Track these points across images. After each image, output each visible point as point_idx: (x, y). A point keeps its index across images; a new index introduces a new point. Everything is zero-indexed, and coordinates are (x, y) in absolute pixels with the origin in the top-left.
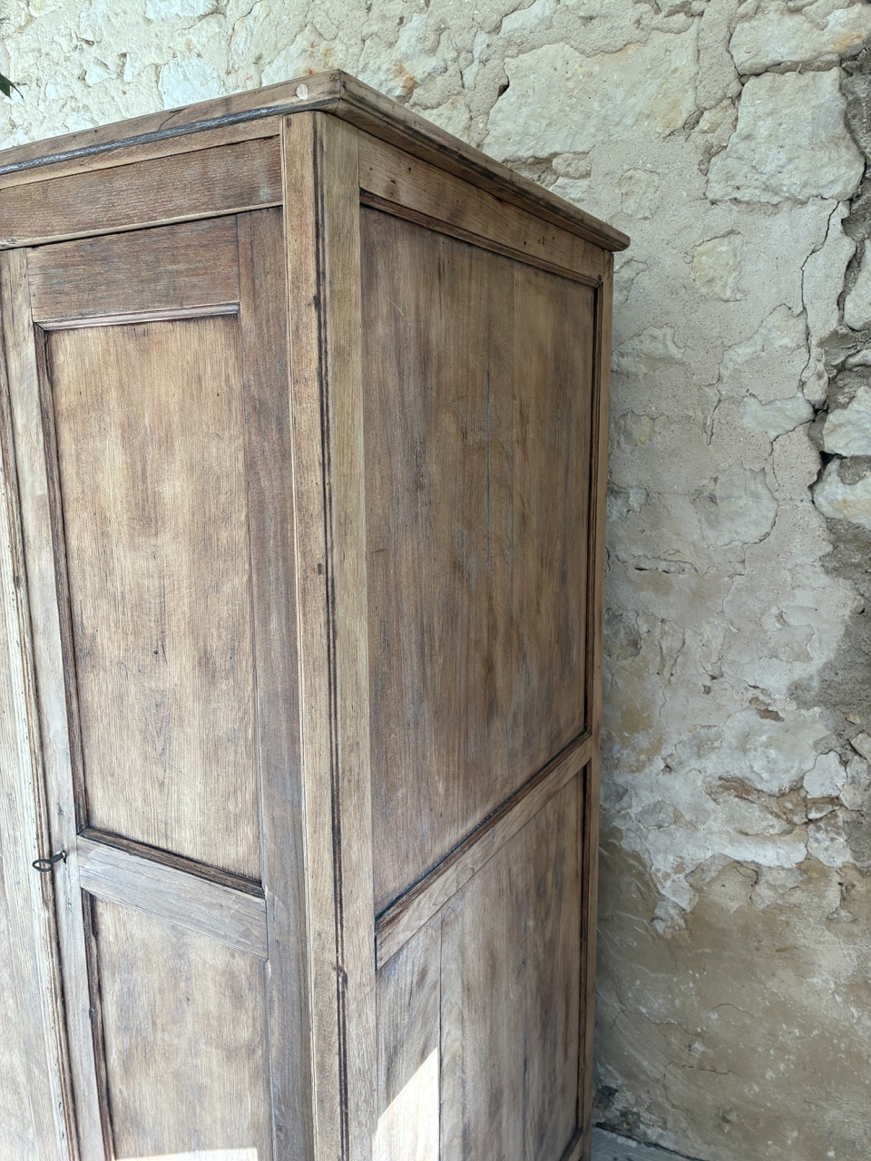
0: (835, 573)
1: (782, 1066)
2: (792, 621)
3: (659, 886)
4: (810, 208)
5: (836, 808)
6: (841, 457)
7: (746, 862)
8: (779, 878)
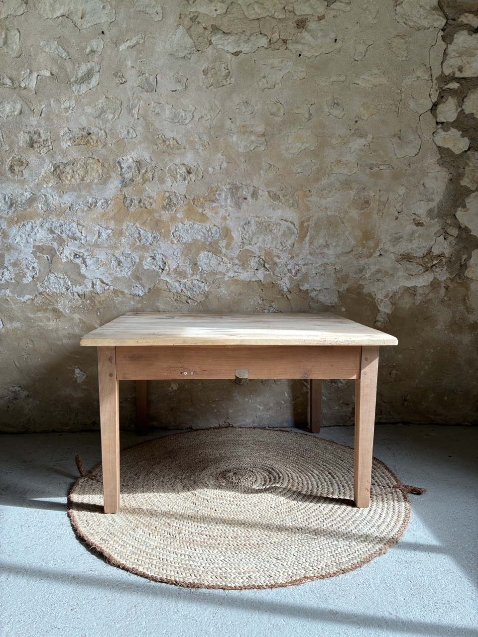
0: (442, 166)
1: (427, 368)
2: (427, 186)
3: (378, 306)
4: (431, 30)
5: (442, 258)
6: (442, 123)
7: (412, 287)
8: (423, 291)
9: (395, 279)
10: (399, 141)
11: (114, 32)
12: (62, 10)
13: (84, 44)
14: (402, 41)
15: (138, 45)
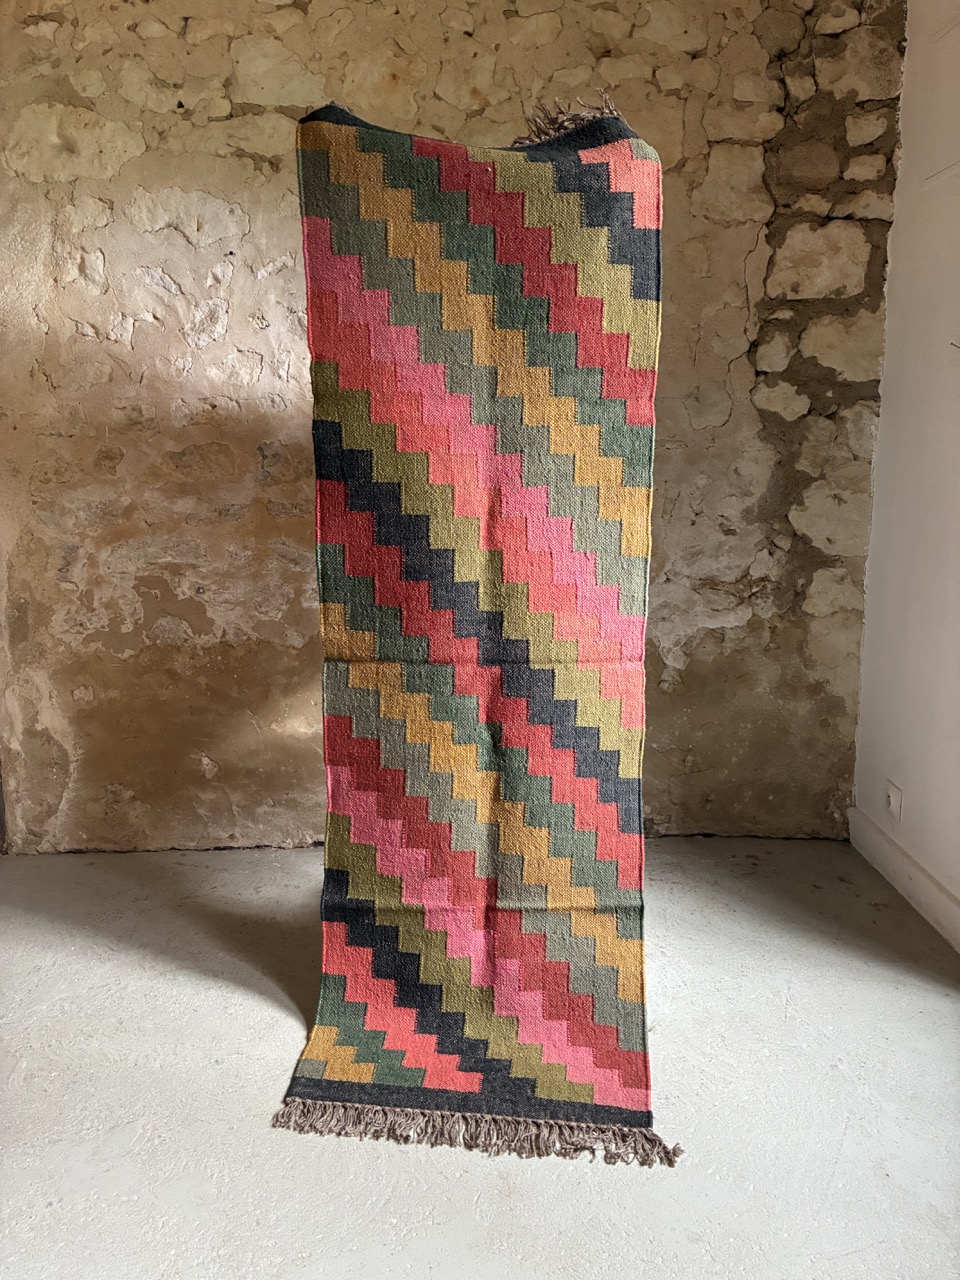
0: (766, 440)
1: (741, 752)
2: (742, 471)
3: (665, 659)
4: (747, 225)
5: (767, 582)
6: (766, 373)
7: (717, 628)
8: (736, 634)
9: (690, 617)
10: (697, 403)
11: (248, 249)
12: (167, 219)
13: (203, 271)
14: (701, 246)
15: (285, 270)
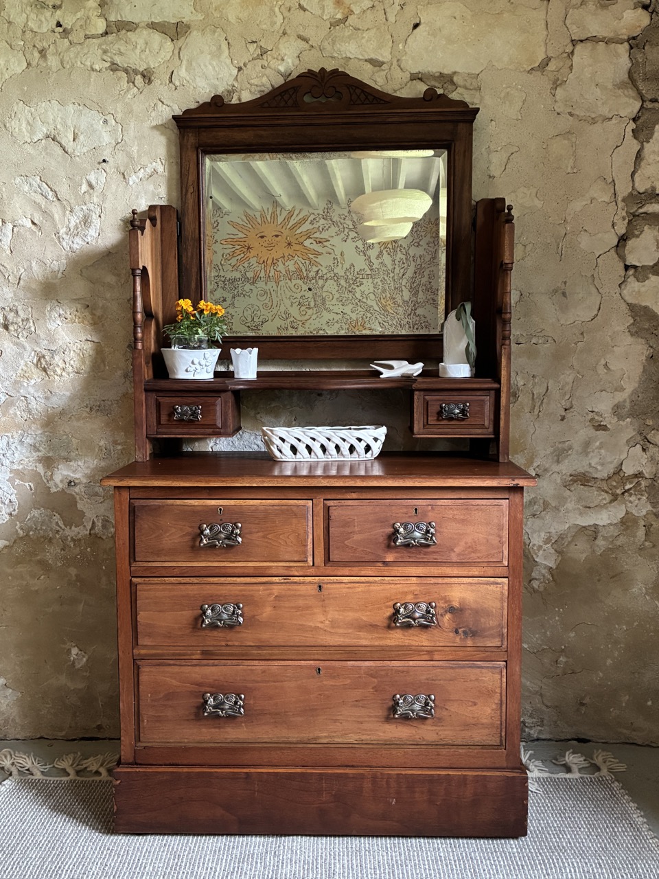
0: (636, 335)
1: (616, 654)
2: (611, 367)
3: (534, 556)
4: (614, 121)
5: (640, 479)
6: (635, 267)
7: (589, 526)
8: (609, 532)
9: (561, 514)
10: (563, 297)
11: (120, 158)
12: (45, 129)
13: (78, 178)
14: (566, 142)
15: (156, 176)
